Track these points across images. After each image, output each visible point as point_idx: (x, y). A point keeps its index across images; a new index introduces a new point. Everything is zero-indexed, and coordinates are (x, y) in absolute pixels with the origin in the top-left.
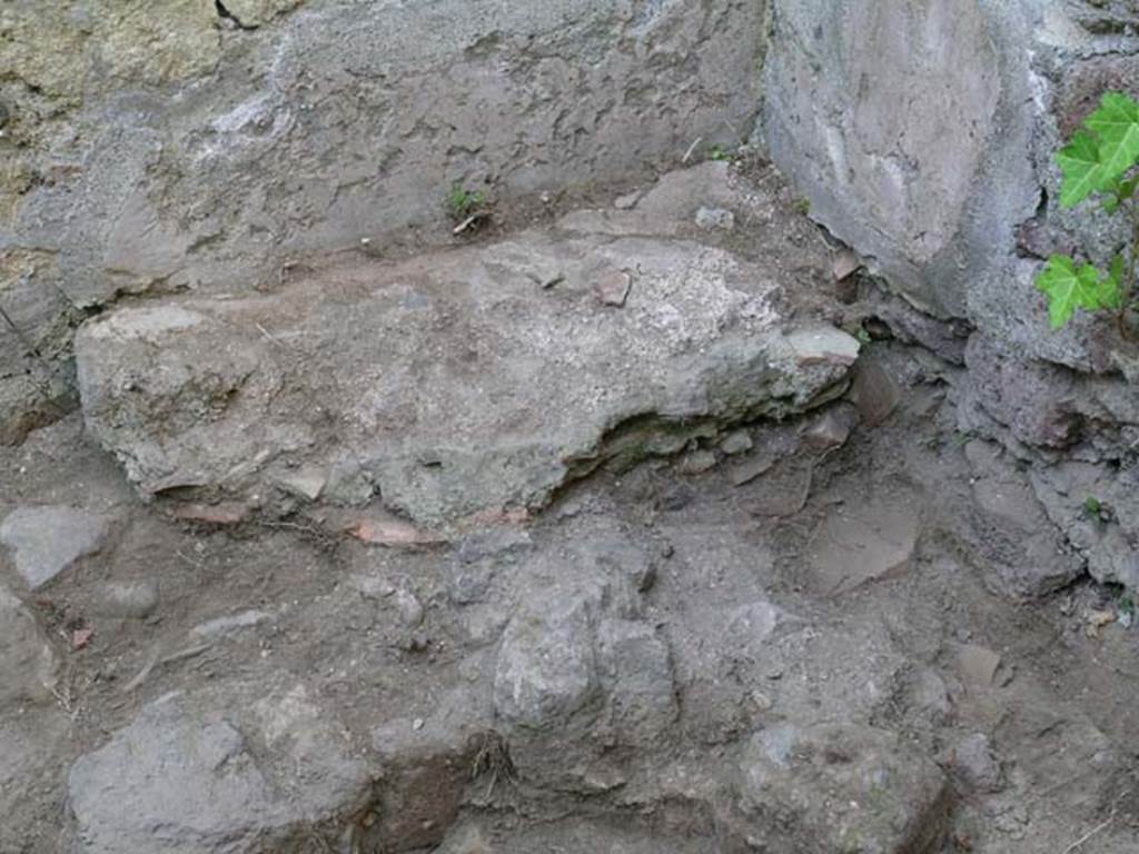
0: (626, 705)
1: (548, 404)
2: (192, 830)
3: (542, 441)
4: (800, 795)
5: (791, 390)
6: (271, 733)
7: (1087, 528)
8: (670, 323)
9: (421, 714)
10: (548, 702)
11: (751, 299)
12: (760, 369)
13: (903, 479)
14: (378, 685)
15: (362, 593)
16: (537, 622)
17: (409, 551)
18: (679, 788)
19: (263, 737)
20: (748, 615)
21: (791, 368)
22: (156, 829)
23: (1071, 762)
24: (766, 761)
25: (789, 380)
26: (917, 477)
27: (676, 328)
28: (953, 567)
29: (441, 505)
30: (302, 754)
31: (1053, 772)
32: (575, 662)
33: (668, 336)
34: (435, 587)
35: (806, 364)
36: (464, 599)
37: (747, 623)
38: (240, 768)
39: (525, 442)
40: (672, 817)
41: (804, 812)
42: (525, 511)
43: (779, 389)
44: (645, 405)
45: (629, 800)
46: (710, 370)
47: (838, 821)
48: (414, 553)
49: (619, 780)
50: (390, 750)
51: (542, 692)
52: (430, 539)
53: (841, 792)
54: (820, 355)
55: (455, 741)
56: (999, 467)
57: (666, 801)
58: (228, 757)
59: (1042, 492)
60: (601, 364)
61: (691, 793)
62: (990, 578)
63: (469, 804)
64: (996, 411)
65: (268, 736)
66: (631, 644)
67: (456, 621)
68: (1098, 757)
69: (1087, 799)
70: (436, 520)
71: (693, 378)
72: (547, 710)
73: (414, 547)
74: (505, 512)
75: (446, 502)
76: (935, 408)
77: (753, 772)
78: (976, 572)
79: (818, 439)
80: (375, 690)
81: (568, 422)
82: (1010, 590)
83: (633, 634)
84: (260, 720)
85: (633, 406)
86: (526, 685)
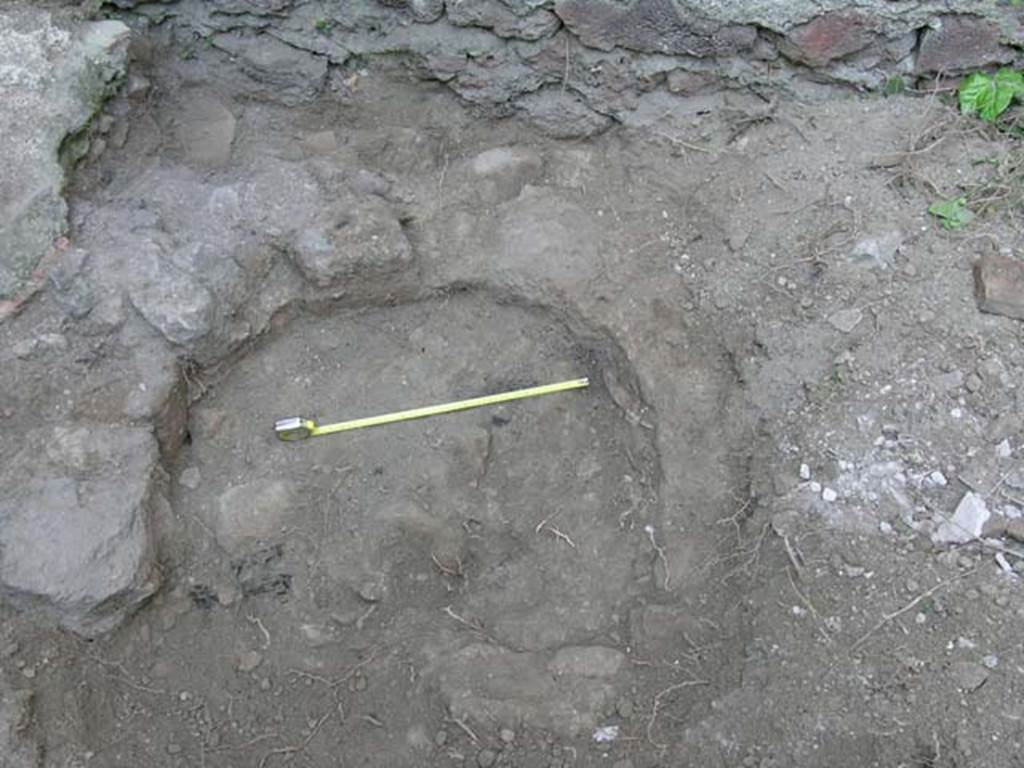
0: (223, 287)
1: (11, 171)
2: (112, 539)
3: (35, 194)
4: (352, 253)
5: (113, 71)
6: (77, 461)
7: (322, 39)
8: (19, 76)
9: (136, 383)
10: (203, 316)
11: (45, 30)
12: (93, 69)
13: (189, 85)
14: (95, 390)
15: (20, 358)
16: (147, 286)
17: (16, 315)
18: (276, 305)
19: (75, 468)
20: (217, 201)
21: (106, 58)
22: (95, 557)
23: (407, 152)
24: (320, 253)
25: (108, 65)
26: (196, 78)
27: (26, 77)
28: (258, 109)
29: (14, 274)
30: (109, 453)
31: (402, 163)
32: (191, 287)
33: (27, 85)
34: (57, 319)
35: (112, 49)
36: (87, 309)
37: (220, 205)
38: (90, 491)
39: (27, 200)
40: (280, 322)
41: (361, 258)
42: (65, 239)
43: (108, 75)
44: (62, 132)
45: (259, 332)
46: (72, 87)
47: (380, 249)
48: (20, 313)
49: (248, 325)
50: (147, 410)
51: (197, 312)
52: (24, 298)
53: (365, 236)
54: (114, 41)
55: (168, 378)
56: (244, 41)
57: (272, 318)
58: (77, 492)
59: (286, 36)
60: (10, 127)
61: (284, 302)
62: (285, 100)
63: (193, 402)
64: (235, 8)
65: (77, 465)
66: (199, 256)
67: (92, 325)
68: (418, 139)
69: (429, 161)
70: (19, 285)
71: (67, 99)
72: (206, 320)
73: (17, 311)
74: (56, 247)
75: (16, 270)
76: (173, 37)
77: (318, 263)
78: (274, 103)
79: (138, 91)
80: (97, 393)
81: (36, 172)
82: (304, 97)
83: (195, 251)
84: (61, 462)
85: (57, 137)
86: (186, 316)
